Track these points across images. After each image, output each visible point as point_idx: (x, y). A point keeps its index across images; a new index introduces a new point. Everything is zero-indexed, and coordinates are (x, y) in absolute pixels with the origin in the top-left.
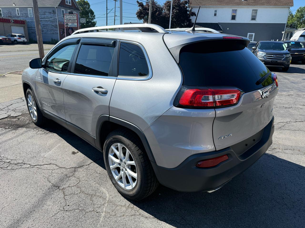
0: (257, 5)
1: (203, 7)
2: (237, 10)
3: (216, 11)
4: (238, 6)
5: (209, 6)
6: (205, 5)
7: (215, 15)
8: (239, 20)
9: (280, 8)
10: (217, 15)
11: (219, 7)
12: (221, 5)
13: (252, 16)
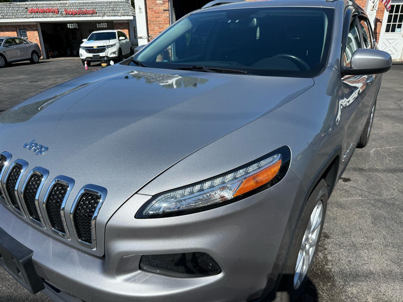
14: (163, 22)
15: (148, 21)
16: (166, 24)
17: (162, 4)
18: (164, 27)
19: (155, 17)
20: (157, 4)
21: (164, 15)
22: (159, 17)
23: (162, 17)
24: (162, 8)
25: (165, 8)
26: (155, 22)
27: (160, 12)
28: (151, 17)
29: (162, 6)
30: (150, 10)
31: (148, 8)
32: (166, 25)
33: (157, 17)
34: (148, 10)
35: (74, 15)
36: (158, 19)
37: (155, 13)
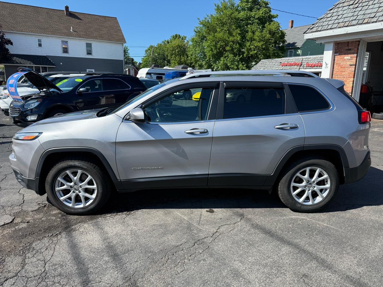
0: (90, 38)
1: (19, 33)
2: (67, 41)
3: (39, 41)
4: (68, 37)
5: (29, 33)
6: (22, 32)
7: (40, 45)
8: (72, 54)
9: (114, 43)
10: (42, 45)
11: (43, 36)
12: (46, 34)
13: (87, 50)
14: (347, 76)
15: (334, 75)
16: (350, 77)
17: (350, 60)
18: (348, 80)
19: (341, 72)
20: (345, 60)
21: (349, 70)
22: (345, 72)
23: (347, 72)
24: (349, 63)
25: (352, 63)
26: (340, 76)
27: (346, 67)
28: (337, 72)
29: (349, 62)
30: (337, 65)
31: (335, 63)
32: (349, 79)
33: (342, 72)
34: (335, 65)
35: (313, 67)
36: (343, 73)
37: (341, 68)
